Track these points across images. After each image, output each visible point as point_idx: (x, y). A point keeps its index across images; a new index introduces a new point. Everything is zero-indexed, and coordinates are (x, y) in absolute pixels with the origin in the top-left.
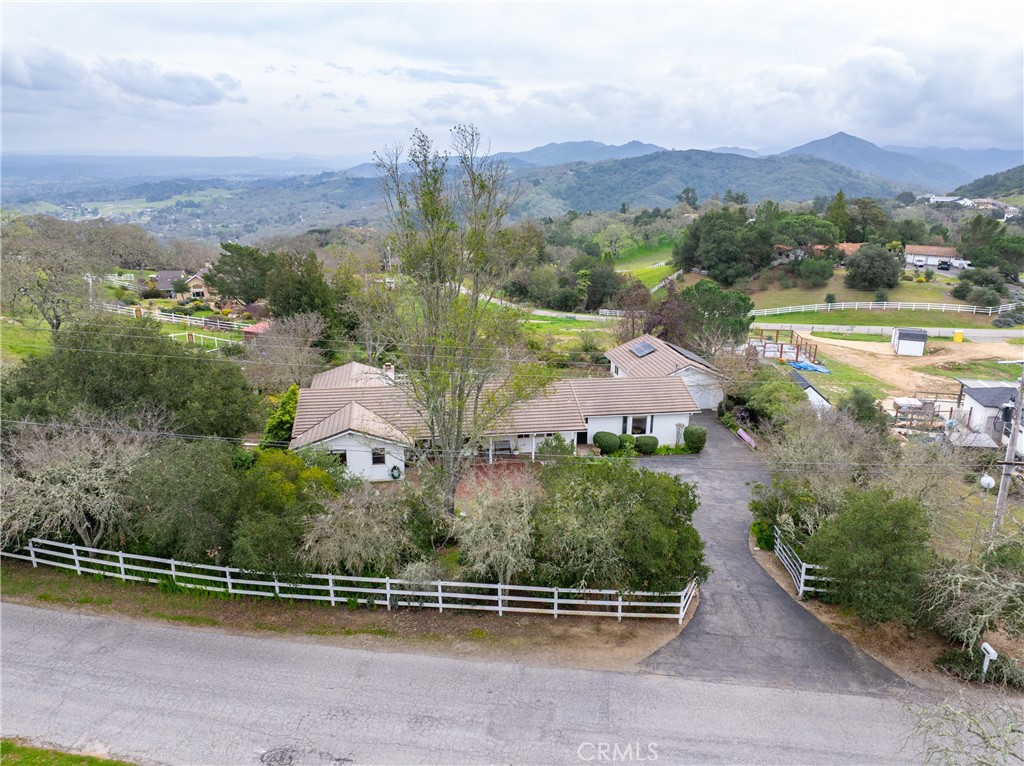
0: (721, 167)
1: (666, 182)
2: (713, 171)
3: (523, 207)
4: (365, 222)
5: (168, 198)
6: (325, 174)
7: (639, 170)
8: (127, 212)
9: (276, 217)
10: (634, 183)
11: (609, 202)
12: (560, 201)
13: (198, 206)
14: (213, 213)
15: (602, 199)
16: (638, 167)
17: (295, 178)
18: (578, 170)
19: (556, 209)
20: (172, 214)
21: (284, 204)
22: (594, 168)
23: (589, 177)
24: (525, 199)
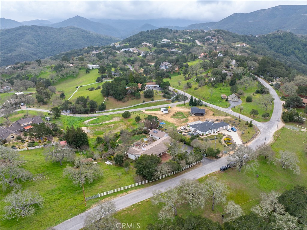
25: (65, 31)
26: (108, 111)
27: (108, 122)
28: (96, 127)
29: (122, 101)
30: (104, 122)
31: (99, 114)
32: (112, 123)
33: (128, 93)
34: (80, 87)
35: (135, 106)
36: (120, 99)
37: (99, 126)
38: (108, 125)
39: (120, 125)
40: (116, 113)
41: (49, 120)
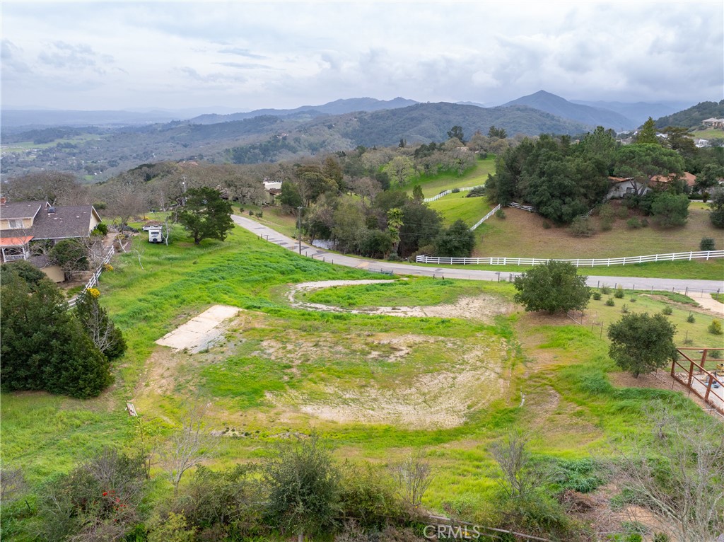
0: (463, 114)
1: (424, 126)
3: (321, 144)
4: (201, 157)
5: (51, 141)
6: (173, 122)
7: (405, 117)
8: (17, 152)
9: (135, 155)
10: (401, 127)
11: (384, 140)
12: (348, 140)
13: (75, 147)
14: (86, 152)
16: (404, 115)
17: (151, 125)
18: (360, 117)
19: (346, 146)
20: (54, 153)
21: (141, 144)
22: (372, 116)
23: (368, 123)
24: (323, 139)
25: (504, 115)
26: (478, 263)
27: (402, 315)
28: (289, 327)
29: (567, 229)
30: (390, 306)
31: (421, 269)
32: (419, 322)
33: (613, 198)
34: (453, 192)
35: (640, 262)
36: (560, 217)
37: (309, 325)
38: (381, 331)
39: (460, 358)
40: (508, 280)
41: (155, 240)
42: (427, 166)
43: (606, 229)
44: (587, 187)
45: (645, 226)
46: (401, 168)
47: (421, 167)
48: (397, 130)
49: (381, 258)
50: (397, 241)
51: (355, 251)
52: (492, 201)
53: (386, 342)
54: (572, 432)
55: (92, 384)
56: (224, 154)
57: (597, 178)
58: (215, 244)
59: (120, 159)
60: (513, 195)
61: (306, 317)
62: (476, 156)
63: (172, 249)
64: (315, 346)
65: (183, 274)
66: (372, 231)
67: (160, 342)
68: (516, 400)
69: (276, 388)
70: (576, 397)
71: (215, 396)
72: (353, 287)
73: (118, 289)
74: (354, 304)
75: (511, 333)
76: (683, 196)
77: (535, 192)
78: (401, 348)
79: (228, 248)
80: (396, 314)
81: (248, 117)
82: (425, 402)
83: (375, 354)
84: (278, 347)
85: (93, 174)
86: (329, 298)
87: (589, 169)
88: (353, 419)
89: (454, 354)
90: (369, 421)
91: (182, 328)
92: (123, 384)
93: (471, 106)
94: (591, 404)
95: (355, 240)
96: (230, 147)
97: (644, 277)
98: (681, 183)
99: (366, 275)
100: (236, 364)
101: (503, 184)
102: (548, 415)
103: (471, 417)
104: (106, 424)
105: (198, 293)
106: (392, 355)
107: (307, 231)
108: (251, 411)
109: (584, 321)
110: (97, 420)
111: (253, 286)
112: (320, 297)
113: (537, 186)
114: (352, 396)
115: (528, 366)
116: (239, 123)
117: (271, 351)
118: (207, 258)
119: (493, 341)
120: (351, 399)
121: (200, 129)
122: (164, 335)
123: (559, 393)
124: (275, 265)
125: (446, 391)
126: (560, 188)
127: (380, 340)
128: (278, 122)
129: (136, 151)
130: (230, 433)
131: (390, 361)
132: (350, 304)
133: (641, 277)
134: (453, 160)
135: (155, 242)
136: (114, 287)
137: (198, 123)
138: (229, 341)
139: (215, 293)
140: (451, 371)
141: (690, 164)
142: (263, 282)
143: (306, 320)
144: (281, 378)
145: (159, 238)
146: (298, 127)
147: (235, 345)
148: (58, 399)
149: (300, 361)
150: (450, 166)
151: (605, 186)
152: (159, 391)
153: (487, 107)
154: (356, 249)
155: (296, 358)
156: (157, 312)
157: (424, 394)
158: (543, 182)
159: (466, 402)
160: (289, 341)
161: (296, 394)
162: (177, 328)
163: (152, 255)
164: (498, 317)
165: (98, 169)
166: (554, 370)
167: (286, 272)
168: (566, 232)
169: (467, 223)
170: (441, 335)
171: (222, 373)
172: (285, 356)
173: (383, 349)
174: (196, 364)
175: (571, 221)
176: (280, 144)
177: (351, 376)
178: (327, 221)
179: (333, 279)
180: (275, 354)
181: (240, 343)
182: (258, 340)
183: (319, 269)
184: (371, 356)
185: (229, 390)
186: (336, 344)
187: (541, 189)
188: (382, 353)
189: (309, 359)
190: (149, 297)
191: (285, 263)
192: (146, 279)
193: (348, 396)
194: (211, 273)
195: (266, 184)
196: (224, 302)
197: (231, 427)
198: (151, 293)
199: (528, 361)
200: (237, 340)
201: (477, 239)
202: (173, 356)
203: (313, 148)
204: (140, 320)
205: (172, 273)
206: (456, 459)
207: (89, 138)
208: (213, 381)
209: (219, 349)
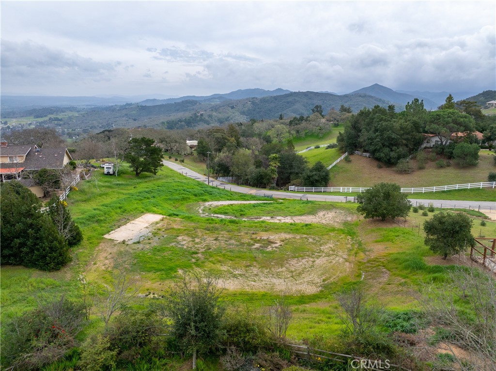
0: (322, 100)
1: (296, 107)
2: (319, 101)
3: (226, 119)
5: (45, 116)
6: (127, 104)
8: (22, 123)
9: (100, 126)
10: (281, 107)
12: (244, 116)
13: (61, 120)
14: (68, 123)
15: (265, 115)
16: (282, 100)
17: (112, 106)
18: (253, 101)
19: (243, 119)
20: (46, 124)
21: (105, 119)
22: (261, 100)
23: (258, 105)
24: (227, 115)
25: (351, 100)
26: (332, 191)
27: (278, 221)
28: (198, 228)
29: (394, 169)
30: (269, 216)
31: (293, 194)
32: (289, 225)
33: (426, 148)
34: (316, 148)
35: (446, 190)
36: (389, 160)
37: (211, 227)
38: (263, 231)
39: (318, 248)
40: (353, 201)
41: (108, 172)
42: (298, 132)
43: (421, 168)
44: (407, 139)
45: (448, 166)
46: (280, 133)
47: (293, 132)
48: (278, 110)
49: (264, 187)
50: (276, 176)
51: (246, 183)
52: (342, 150)
53: (265, 238)
54: (399, 296)
55: (56, 261)
56: (160, 125)
57: (414, 133)
58: (150, 177)
59: (91, 128)
60: (356, 146)
61: (210, 221)
62: (331, 125)
63: (120, 179)
64: (215, 240)
65: (126, 194)
66: (258, 170)
67: (106, 236)
68: (358, 276)
69: (186, 267)
70: (401, 273)
71: (142, 271)
72: (244, 204)
73: (80, 203)
74: (244, 215)
75: (354, 233)
76: (475, 145)
77: (371, 143)
78: (276, 241)
79: (159, 179)
80: (274, 221)
81: (177, 101)
82: (292, 277)
83: (257, 245)
84: (189, 240)
85: (72, 138)
86: (227, 211)
87: (409, 127)
88: (240, 287)
89: (313, 246)
90: (251, 289)
91: (122, 228)
92: (78, 263)
93: (328, 94)
94: (412, 277)
95: (247, 175)
96: (165, 121)
97: (449, 200)
98: (473, 137)
99: (253, 198)
100: (159, 251)
101: (349, 138)
102: (381, 286)
103: (325, 287)
104: (63, 288)
105: (136, 206)
106: (270, 246)
107: (214, 171)
108: (167, 282)
109: (406, 225)
110: (57, 285)
111: (174, 203)
112: (221, 210)
113: (373, 139)
114: (240, 273)
115: (367, 254)
116: (171, 105)
117: (184, 243)
118: (143, 185)
119: (342, 238)
120: (239, 274)
121: (145, 109)
122: (110, 232)
123: (389, 271)
124: (190, 190)
125: (307, 270)
126: (389, 140)
127: (261, 237)
128: (198, 104)
129: (102, 123)
130: (151, 296)
131: (268, 250)
132: (241, 215)
133: (446, 200)
134: (316, 127)
135: (108, 174)
136: (77, 201)
137: (144, 105)
138: (155, 236)
139: (147, 206)
140: (311, 257)
141: (479, 126)
142: (182, 201)
143: (210, 223)
144: (190, 260)
145: (111, 171)
146: (211, 108)
147: (159, 239)
148: (31, 271)
149: (204, 250)
150: (313, 132)
151: (420, 139)
152: (103, 268)
153: (339, 95)
154: (247, 182)
155: (201, 248)
156: (106, 218)
157: (292, 272)
158: (377, 136)
159: (322, 277)
160: (197, 237)
161: (200, 271)
162: (119, 227)
163: (106, 182)
164: (346, 223)
165: (75, 135)
166: (385, 256)
167: (197, 195)
168: (393, 171)
169: (325, 164)
170: (305, 234)
171: (149, 256)
172: (194, 246)
173: (263, 243)
174: (131, 250)
175: (397, 163)
176: (198, 118)
177: (239, 259)
178: (228, 162)
179: (231, 200)
180: (187, 245)
181: (162, 238)
182: (175, 236)
183: (221, 193)
184: (255, 247)
185: (153, 267)
186: (230, 239)
187: (376, 141)
188: (262, 245)
189: (210, 249)
190: (101, 208)
191: (198, 190)
192: (100, 196)
193: (237, 272)
194: (146, 194)
195: (188, 142)
196: (153, 212)
197: (152, 292)
198: (103, 205)
199: (367, 251)
200: (160, 236)
201: (331, 175)
202: (115, 245)
203: (221, 121)
204: (93, 222)
205: (119, 193)
206: (314, 313)
207: (70, 114)
208: (141, 262)
209: (147, 241)
